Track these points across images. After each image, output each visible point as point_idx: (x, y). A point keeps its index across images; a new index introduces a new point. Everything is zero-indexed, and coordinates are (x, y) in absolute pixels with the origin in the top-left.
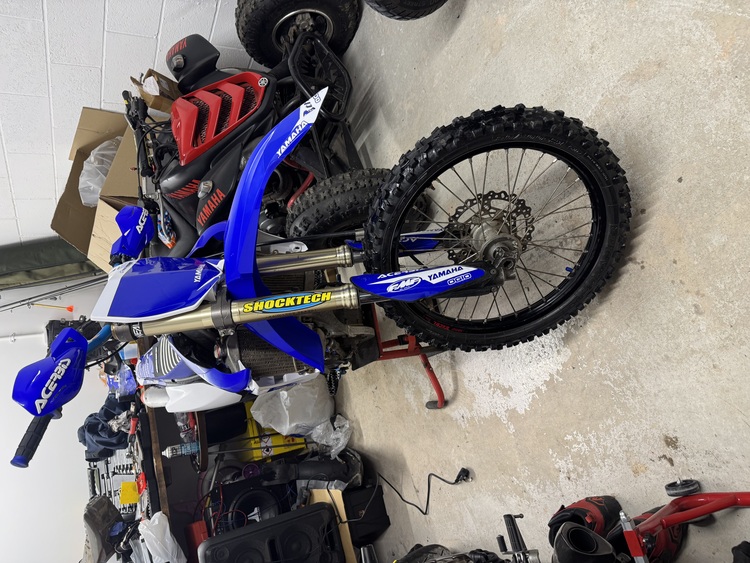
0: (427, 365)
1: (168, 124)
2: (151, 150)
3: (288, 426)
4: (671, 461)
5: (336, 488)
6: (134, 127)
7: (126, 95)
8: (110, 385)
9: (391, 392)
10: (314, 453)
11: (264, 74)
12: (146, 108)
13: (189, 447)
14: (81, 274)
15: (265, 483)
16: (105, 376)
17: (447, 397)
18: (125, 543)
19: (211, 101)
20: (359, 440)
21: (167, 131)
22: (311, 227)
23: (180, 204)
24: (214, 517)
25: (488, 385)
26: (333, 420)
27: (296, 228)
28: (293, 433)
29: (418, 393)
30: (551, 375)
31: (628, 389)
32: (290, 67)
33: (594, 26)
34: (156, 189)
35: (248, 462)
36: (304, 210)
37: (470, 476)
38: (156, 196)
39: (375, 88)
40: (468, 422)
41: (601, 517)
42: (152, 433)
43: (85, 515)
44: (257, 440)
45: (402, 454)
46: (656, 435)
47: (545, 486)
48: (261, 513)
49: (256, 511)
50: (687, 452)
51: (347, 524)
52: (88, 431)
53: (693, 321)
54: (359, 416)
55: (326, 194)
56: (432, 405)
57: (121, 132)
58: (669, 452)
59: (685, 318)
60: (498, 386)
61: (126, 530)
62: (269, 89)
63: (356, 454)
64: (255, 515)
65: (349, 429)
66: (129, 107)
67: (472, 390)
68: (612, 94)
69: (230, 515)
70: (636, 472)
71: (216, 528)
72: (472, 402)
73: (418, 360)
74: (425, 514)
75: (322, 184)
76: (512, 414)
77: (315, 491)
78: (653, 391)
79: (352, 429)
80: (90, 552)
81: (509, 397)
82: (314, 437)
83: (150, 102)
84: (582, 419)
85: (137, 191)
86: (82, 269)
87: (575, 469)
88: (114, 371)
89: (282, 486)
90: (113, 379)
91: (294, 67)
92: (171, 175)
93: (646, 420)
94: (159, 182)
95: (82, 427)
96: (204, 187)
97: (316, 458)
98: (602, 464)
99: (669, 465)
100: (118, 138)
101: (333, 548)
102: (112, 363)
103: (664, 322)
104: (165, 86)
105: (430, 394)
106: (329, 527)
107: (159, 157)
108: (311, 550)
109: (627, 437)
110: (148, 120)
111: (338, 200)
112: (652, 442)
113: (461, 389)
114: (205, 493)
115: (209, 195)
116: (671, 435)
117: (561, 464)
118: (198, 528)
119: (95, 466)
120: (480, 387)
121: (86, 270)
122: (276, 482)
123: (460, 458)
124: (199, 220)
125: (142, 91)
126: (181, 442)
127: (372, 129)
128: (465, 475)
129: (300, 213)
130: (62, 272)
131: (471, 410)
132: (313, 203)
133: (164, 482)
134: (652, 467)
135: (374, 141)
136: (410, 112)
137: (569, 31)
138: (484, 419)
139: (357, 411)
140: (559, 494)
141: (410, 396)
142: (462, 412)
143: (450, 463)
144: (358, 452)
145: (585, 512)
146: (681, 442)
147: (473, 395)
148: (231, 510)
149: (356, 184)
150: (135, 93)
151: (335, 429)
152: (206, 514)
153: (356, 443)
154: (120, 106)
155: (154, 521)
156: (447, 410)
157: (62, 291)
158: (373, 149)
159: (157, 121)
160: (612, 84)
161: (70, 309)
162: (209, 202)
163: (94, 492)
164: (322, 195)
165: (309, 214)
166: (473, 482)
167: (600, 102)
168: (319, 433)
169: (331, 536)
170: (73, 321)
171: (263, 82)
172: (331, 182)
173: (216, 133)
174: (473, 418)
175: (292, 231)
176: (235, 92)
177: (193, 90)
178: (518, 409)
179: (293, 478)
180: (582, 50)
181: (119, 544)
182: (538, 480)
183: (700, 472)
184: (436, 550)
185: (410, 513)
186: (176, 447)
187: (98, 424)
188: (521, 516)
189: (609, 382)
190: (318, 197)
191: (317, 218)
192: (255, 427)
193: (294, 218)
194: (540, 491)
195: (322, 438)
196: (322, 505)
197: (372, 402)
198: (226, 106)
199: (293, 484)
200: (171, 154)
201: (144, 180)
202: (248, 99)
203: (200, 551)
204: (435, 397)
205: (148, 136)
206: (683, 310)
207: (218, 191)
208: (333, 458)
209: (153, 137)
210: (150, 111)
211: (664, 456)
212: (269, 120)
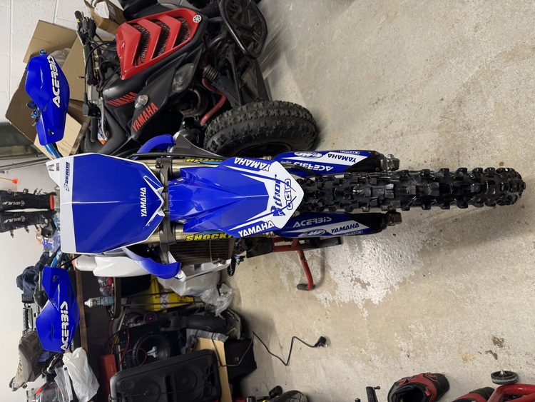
0: (303, 257)
1: (113, 43)
2: (97, 64)
3: (184, 289)
4: (496, 356)
5: (219, 340)
6: (84, 42)
7: (78, 15)
8: (44, 245)
9: (268, 272)
10: (202, 309)
11: (198, 13)
12: (95, 28)
13: (106, 300)
14: (25, 155)
15: (163, 329)
16: (41, 237)
17: (315, 282)
18: (50, 368)
19: (153, 29)
20: (238, 303)
21: (112, 49)
22: (227, 143)
23: (115, 110)
24: (121, 352)
25: (350, 278)
26: (219, 286)
27: (213, 142)
28: (188, 294)
29: (291, 276)
30: (404, 278)
31: (467, 297)
32: (221, 10)
33: (481, 10)
34: (100, 97)
35: (148, 311)
36: (222, 128)
37: (327, 342)
38: (100, 103)
39: (281, 35)
40: (330, 303)
41: (435, 390)
42: (78, 286)
43: (20, 346)
44: (158, 296)
45: (272, 319)
46: (487, 335)
47: (388, 358)
48: (157, 351)
49: (154, 349)
50: (510, 351)
51: (226, 368)
52: (26, 280)
53: (531, 254)
54: (239, 286)
55: (242, 117)
56: (302, 286)
57: (70, 45)
58: (495, 349)
59: (525, 251)
60: (358, 280)
61: (51, 358)
62: (202, 25)
63: (236, 315)
64: (152, 352)
65: (231, 295)
66: (80, 25)
67: (336, 280)
68: (488, 67)
69: (134, 351)
70: (465, 360)
71: (122, 361)
72: (335, 289)
73: (296, 253)
74: (286, 365)
75: (239, 109)
76: (368, 303)
77: (201, 339)
78: (489, 302)
79: (233, 295)
80: (22, 373)
81: (367, 289)
82: (203, 298)
83: (99, 23)
84: (426, 315)
85: (83, 97)
86: (27, 150)
87: (414, 350)
88: (49, 235)
89: (175, 332)
90: (47, 241)
91: (224, 10)
92: (112, 85)
93: (480, 323)
94: (102, 91)
95: (20, 276)
96: (141, 100)
97: (203, 314)
98: (437, 350)
99: (493, 358)
100: (67, 49)
101: (213, 384)
102: (48, 229)
103: (506, 251)
104: (113, 12)
105: (301, 277)
106: (212, 369)
107: (104, 70)
108: (196, 385)
109: (462, 333)
110: (96, 38)
111: (252, 124)
112: (482, 340)
113: (327, 278)
114: (114, 332)
115: (144, 107)
116: (499, 336)
117: (403, 344)
118: (109, 360)
119: (29, 307)
120: (343, 279)
121: (29, 152)
122: (171, 329)
123: (320, 329)
124: (134, 126)
125: (93, 14)
126: (100, 295)
127: (275, 67)
128: (322, 342)
129: (219, 131)
130: (10, 151)
131: (333, 294)
132: (231, 124)
133: (85, 325)
134: (479, 358)
135: (276, 77)
136: (309, 58)
137: (458, 10)
138: (344, 303)
139: (239, 282)
140: (398, 366)
141: (283, 277)
142: (326, 295)
143: (311, 331)
144: (237, 313)
145: (424, 387)
146: (506, 343)
147: (337, 284)
148: (135, 348)
149: (267, 112)
150: (87, 13)
151: (220, 294)
152: (115, 349)
153: (235, 306)
154: (73, 24)
155: (76, 355)
156: (313, 292)
157: (9, 167)
158: (274, 84)
159: (104, 40)
160: (489, 59)
161: (15, 182)
162: (144, 112)
163: (27, 327)
164: (239, 118)
165: (227, 133)
166: (329, 348)
167: (477, 72)
168: (207, 295)
169: (212, 376)
170: (18, 193)
171: (197, 19)
172: (247, 108)
173: (154, 57)
174: (334, 301)
175: (209, 144)
176: (173, 25)
177: (136, 18)
178: (372, 300)
179: (184, 326)
180: (467, 28)
181: (46, 369)
182: (382, 354)
183: (518, 367)
184: (296, 396)
185: (274, 362)
186: (96, 299)
187: (34, 275)
188: (378, 388)
189: (452, 290)
190: (235, 119)
191: (233, 136)
192: (157, 286)
193: (213, 134)
194: (383, 362)
195: (210, 299)
196: (207, 352)
197: (251, 277)
198: (164, 35)
199: (184, 332)
200: (113, 69)
201: (90, 88)
202: (182, 32)
203: (112, 382)
204: (306, 280)
205: (95, 52)
206: (524, 244)
207: (152, 104)
208: (217, 315)
209: (99, 53)
210: (98, 30)
211: (491, 352)
212: (199, 51)
